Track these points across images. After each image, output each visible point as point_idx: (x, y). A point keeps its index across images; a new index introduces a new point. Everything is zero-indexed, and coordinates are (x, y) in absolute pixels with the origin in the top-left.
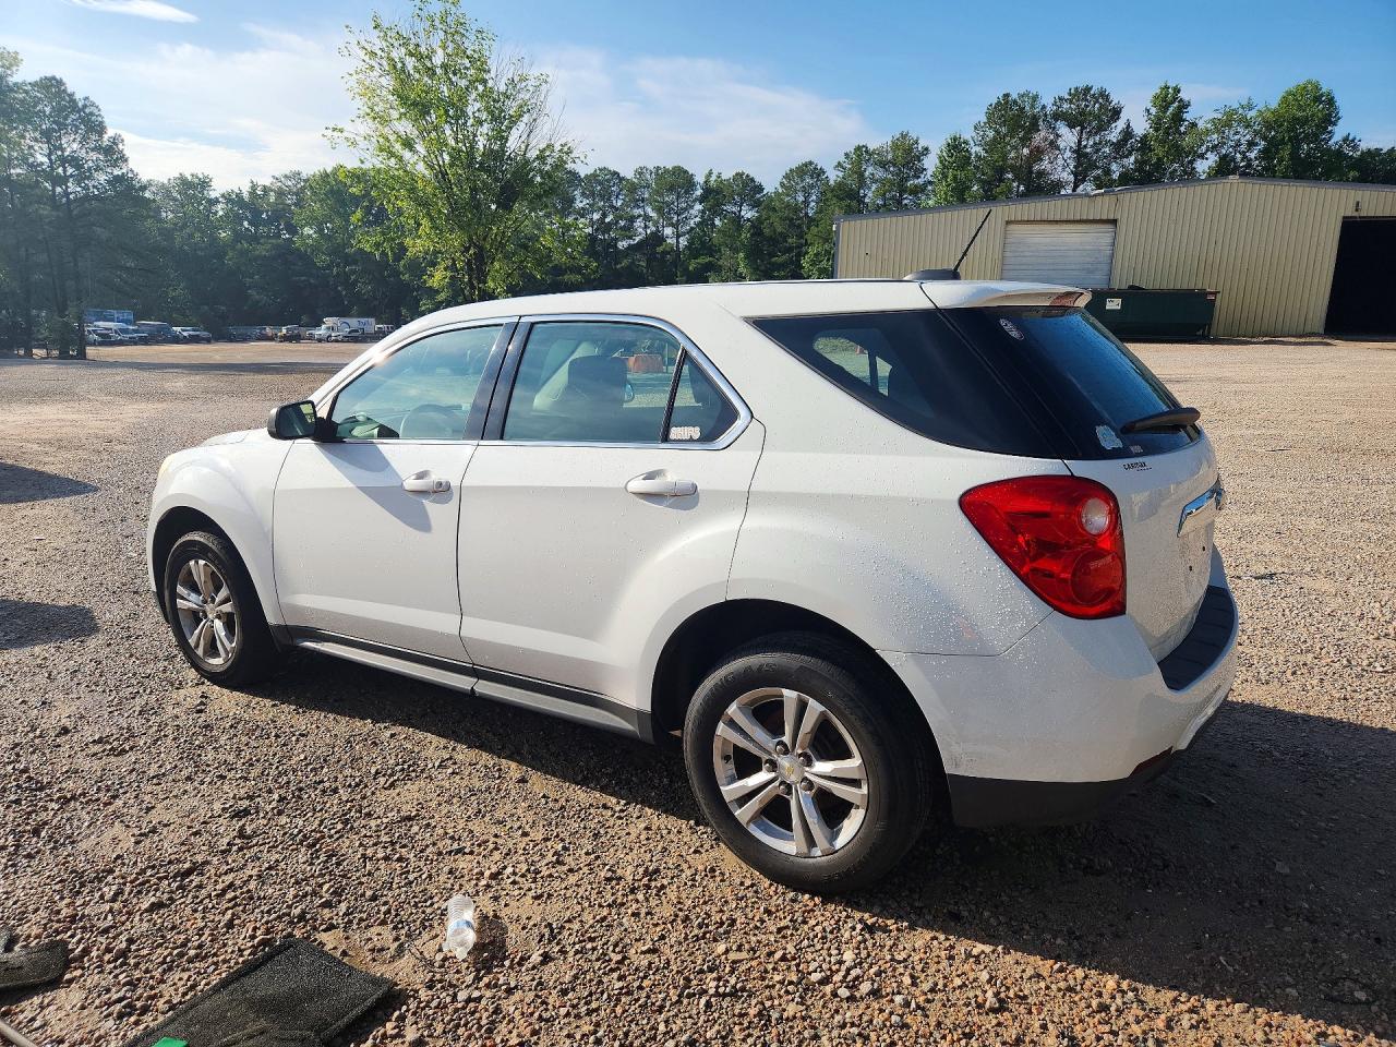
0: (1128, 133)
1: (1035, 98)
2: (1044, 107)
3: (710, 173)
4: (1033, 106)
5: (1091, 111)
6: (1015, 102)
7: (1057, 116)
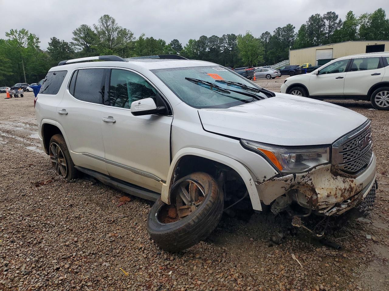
0: (340, 21)
1: (319, 15)
2: (321, 17)
3: (239, 35)
4: (318, 17)
5: (332, 16)
6: (314, 16)
7: (324, 18)
